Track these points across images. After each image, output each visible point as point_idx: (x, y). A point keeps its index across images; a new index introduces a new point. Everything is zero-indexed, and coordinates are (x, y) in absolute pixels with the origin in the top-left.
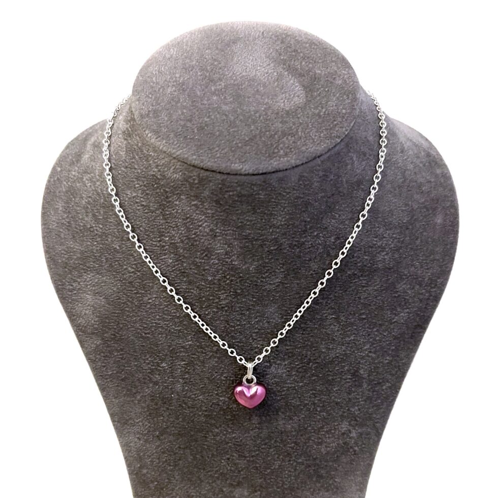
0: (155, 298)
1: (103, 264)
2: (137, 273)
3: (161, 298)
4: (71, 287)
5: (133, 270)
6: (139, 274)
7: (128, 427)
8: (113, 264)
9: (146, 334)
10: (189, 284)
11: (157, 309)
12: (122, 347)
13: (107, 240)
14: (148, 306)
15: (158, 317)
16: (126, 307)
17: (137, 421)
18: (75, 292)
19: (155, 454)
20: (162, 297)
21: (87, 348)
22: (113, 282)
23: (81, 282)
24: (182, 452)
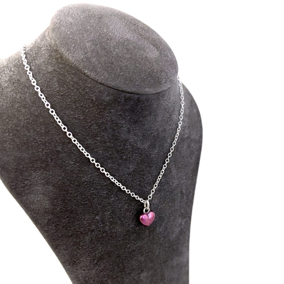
0: (90, 177)
1: (49, 163)
2: (76, 164)
3: (94, 177)
4: (23, 185)
5: (73, 163)
6: (78, 164)
7: (76, 266)
8: (57, 162)
9: (84, 202)
10: (113, 164)
11: (91, 184)
12: (68, 215)
13: (50, 146)
14: (85, 183)
15: (92, 189)
16: (69, 188)
17: (82, 259)
18: (27, 187)
19: (96, 275)
20: (95, 175)
21: (41, 224)
22: (58, 173)
23: (31, 179)
24: (111, 267)
